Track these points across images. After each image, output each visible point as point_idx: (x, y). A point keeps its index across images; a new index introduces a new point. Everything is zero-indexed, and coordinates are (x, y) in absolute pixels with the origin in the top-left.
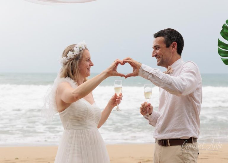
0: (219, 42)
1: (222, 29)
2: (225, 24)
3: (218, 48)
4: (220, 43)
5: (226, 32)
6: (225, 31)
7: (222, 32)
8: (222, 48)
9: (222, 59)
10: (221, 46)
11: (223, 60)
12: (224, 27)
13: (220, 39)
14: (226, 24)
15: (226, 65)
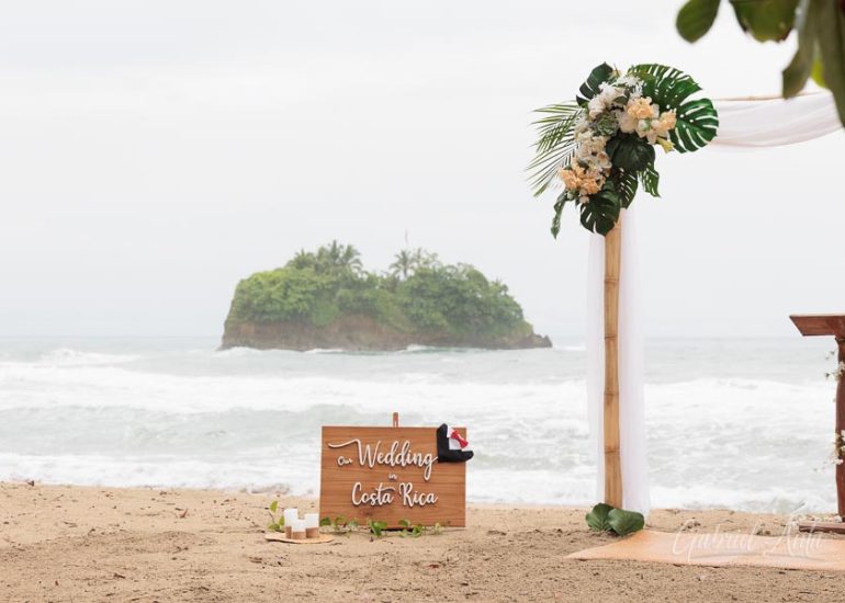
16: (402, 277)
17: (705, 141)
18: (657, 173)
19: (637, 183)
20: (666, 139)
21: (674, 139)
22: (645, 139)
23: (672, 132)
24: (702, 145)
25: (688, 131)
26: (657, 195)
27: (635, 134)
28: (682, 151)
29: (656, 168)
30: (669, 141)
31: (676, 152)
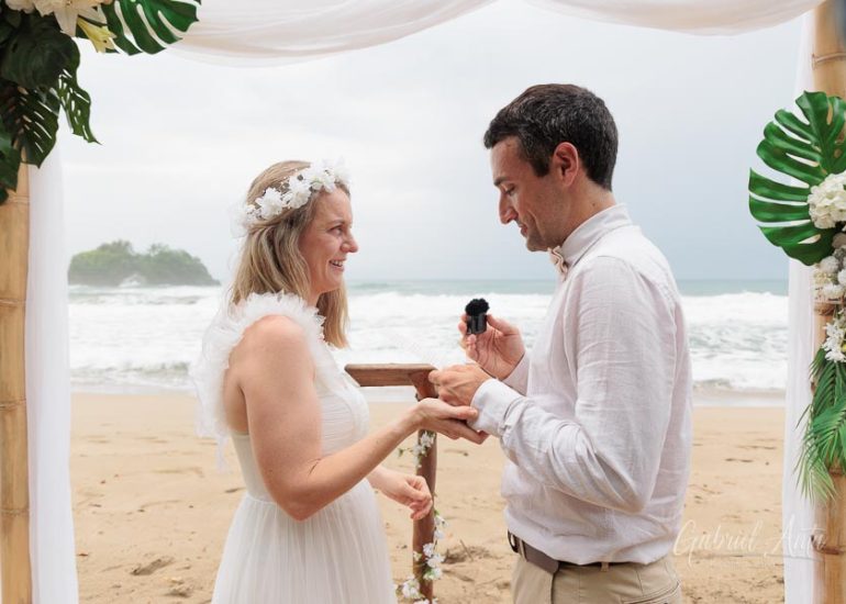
0: (751, 179)
1: (763, 137)
2: (771, 123)
3: (750, 197)
4: (756, 182)
5: (777, 149)
6: (774, 142)
7: (763, 147)
8: (761, 195)
9: (762, 228)
10: (761, 190)
11: (766, 231)
12: (770, 131)
13: (755, 171)
14: (776, 123)
15: (777, 245)
16: (152, 255)
17: (174, 31)
18: (85, 94)
19: (56, 118)
21: (114, 26)
23: (108, 9)
24: (170, 39)
25: (139, 8)
26: (92, 139)
27: (36, 12)
28: (132, 51)
30: (106, 28)
31: (123, 54)
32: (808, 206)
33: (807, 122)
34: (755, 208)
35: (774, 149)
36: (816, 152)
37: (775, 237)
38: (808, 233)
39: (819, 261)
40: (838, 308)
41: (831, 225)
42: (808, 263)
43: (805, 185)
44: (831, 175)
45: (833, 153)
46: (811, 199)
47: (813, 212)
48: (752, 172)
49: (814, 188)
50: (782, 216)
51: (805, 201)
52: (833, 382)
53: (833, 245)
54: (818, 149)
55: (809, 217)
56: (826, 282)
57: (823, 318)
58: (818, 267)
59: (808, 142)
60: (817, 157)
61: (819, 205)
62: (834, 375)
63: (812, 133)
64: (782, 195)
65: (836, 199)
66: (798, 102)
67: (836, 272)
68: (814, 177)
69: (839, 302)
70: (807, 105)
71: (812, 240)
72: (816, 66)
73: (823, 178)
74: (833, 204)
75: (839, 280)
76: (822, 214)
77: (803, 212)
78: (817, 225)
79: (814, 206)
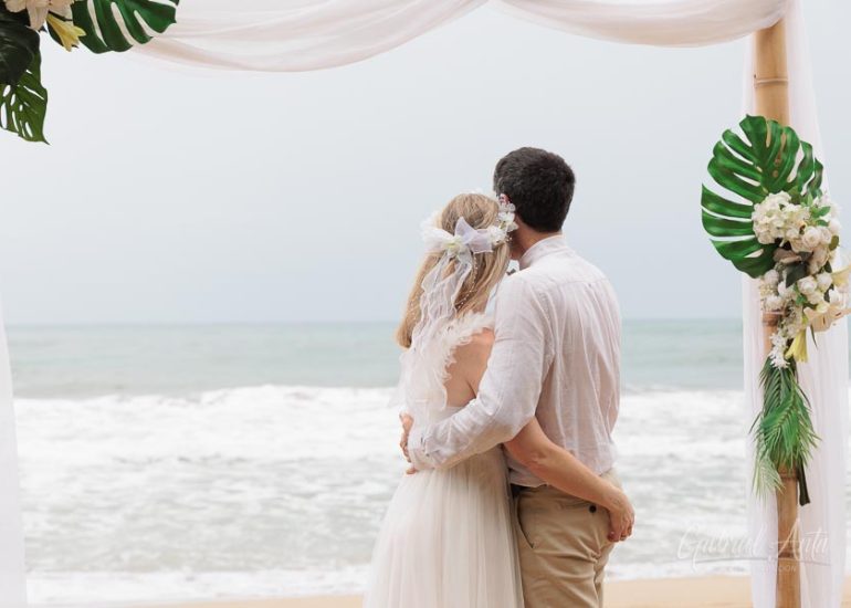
0: (704, 195)
1: (712, 156)
2: (720, 142)
3: (703, 212)
4: (707, 198)
5: (724, 167)
6: (722, 161)
7: (712, 165)
8: (712, 210)
9: (713, 242)
10: (711, 206)
11: (718, 245)
12: (718, 150)
13: (706, 186)
14: (725, 144)
15: (727, 258)
17: (148, 31)
18: (43, 92)
20: (63, 19)
22: (23, 17)
23: (79, 6)
24: (142, 38)
25: (114, 6)
29: (44, 83)
32: (752, 223)
33: (750, 145)
34: (708, 222)
35: (722, 168)
36: (759, 172)
37: (726, 251)
38: (752, 248)
39: (763, 273)
40: (781, 318)
41: (771, 241)
42: (753, 275)
43: (750, 203)
44: (771, 194)
45: (771, 174)
46: (755, 216)
47: (756, 228)
48: (703, 187)
49: (757, 206)
50: (730, 231)
51: (750, 217)
52: (779, 389)
53: (775, 258)
54: (760, 170)
55: (754, 233)
56: (769, 293)
57: (770, 328)
58: (763, 279)
59: (751, 163)
60: (760, 177)
61: (760, 222)
62: (779, 382)
63: (755, 155)
64: (729, 211)
65: (773, 218)
66: (742, 124)
67: (777, 285)
68: (756, 195)
69: (782, 313)
70: (749, 129)
71: (757, 254)
72: (758, 86)
73: (764, 198)
74: (771, 222)
75: (779, 290)
76: (763, 231)
77: (748, 228)
78: (760, 241)
79: (757, 222)
